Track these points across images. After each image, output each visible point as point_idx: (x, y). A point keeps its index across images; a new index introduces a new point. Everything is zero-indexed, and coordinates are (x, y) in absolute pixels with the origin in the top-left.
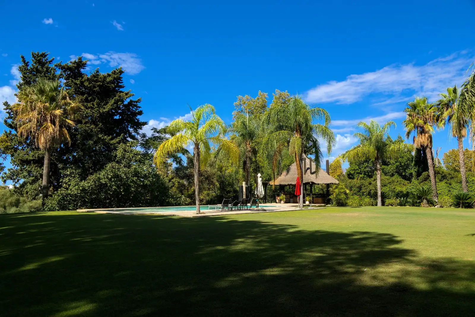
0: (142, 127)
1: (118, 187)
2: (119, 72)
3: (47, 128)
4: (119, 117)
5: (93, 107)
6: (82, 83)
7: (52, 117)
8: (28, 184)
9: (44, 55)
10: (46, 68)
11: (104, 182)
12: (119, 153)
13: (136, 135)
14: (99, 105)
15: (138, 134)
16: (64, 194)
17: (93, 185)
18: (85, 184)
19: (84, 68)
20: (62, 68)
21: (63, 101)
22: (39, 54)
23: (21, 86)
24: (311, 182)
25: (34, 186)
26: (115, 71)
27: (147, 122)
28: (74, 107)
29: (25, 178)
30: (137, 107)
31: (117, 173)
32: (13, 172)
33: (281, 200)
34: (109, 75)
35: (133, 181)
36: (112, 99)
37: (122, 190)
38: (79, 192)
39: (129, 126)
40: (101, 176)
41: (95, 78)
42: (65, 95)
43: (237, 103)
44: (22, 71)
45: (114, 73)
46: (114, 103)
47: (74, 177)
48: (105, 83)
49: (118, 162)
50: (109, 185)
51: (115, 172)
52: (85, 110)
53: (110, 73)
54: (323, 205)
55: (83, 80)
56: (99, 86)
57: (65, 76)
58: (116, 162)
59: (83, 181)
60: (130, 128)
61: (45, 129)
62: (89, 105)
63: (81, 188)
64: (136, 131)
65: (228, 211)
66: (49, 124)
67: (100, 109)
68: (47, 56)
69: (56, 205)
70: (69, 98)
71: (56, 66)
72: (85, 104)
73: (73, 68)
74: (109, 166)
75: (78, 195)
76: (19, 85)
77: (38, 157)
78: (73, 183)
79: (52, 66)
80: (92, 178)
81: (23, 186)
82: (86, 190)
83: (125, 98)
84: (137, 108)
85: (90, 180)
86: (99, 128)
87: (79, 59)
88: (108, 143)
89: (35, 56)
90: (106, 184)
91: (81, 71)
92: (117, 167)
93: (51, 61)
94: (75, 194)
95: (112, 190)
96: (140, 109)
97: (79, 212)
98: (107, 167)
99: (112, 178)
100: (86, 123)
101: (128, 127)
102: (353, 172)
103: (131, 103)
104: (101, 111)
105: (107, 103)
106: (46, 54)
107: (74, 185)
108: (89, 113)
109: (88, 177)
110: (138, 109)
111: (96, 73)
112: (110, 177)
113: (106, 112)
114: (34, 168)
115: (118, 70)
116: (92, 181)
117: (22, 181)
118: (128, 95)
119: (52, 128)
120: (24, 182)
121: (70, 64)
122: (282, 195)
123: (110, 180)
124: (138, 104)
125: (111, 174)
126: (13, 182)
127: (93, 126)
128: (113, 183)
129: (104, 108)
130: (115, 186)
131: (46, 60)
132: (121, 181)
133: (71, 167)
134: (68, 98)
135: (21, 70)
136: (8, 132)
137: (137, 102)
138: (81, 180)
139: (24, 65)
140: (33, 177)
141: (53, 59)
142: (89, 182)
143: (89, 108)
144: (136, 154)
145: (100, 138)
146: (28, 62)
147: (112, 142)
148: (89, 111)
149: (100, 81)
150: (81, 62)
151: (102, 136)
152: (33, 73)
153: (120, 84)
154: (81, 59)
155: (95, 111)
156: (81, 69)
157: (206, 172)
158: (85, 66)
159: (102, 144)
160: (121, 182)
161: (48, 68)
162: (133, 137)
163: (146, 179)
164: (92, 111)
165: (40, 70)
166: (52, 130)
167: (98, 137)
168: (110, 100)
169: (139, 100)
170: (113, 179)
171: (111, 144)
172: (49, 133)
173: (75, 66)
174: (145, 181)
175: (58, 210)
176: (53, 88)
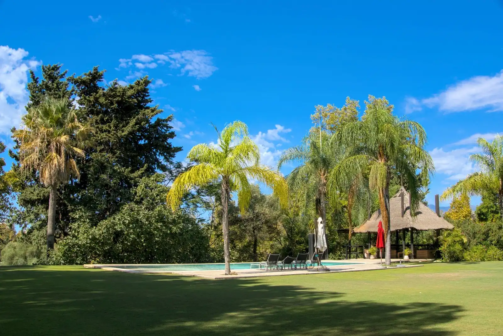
0: (175, 154)
1: (139, 236)
2: (144, 83)
3: (51, 159)
4: (145, 141)
5: (109, 129)
6: (96, 99)
7: (59, 146)
8: (35, 230)
9: (55, 68)
10: (57, 84)
11: (119, 229)
12: (139, 190)
13: (169, 165)
14: (116, 127)
15: (171, 163)
16: (70, 244)
17: (105, 233)
18: (96, 231)
19: (101, 80)
20: (76, 82)
21: (70, 125)
22: (50, 67)
23: (30, 107)
24: (411, 228)
25: (41, 232)
26: (139, 82)
27: (181, 148)
28: (83, 131)
29: (32, 223)
30: (167, 127)
31: (136, 217)
32: (20, 215)
33: (370, 254)
34: (132, 87)
35: (156, 229)
36: (134, 118)
37: (143, 240)
38: (88, 242)
39: (158, 154)
40: (117, 221)
41: (112, 92)
42: (73, 117)
43: (316, 115)
44: (31, 89)
45: (138, 83)
46: (136, 124)
47: (84, 222)
48: (125, 98)
49: (137, 203)
50: (126, 233)
51: (133, 216)
52: (100, 135)
53: (133, 84)
54: (430, 260)
55: (98, 95)
56: (118, 102)
57: (79, 91)
58: (135, 202)
59: (94, 228)
60: (159, 156)
61: (49, 160)
62: (105, 127)
63: (90, 237)
64: (167, 159)
65: (278, 270)
66: (54, 154)
67: (118, 132)
68: (60, 69)
69: (61, 257)
70: (78, 119)
71: (68, 80)
72: (100, 126)
73: (87, 82)
74: (126, 207)
75: (87, 246)
76: (27, 106)
77: (44, 196)
78: (82, 230)
79: (64, 80)
80: (104, 223)
81: (30, 232)
82: (97, 239)
83: (151, 116)
84: (167, 129)
85: (101, 226)
86: (117, 157)
87: (95, 70)
88: (127, 178)
89: (46, 70)
90: (122, 231)
91: (97, 85)
92: (136, 209)
93: (64, 75)
94: (84, 245)
95: (130, 240)
96: (171, 130)
97: (86, 267)
98: (124, 209)
99: (129, 223)
100: (101, 151)
101: (155, 154)
102: (486, 210)
103: (158, 123)
104: (119, 135)
105: (128, 123)
106: (58, 66)
107: (83, 233)
108: (104, 138)
109: (100, 222)
110: (168, 131)
111: (114, 85)
112: (127, 222)
113: (125, 135)
114: (41, 211)
115: (142, 80)
116: (105, 228)
117: (29, 226)
118: (155, 112)
119: (57, 158)
120: (32, 227)
121: (84, 78)
122: (372, 247)
123: (127, 226)
124: (169, 123)
125: (129, 219)
126: (20, 227)
127: (110, 155)
128: (132, 231)
129: (123, 131)
130: (133, 234)
131: (57, 74)
132: (141, 227)
133: (80, 209)
134: (76, 120)
135: (29, 88)
136: (17, 165)
137: (167, 121)
138: (92, 226)
139: (33, 82)
140: (40, 221)
141: (66, 73)
142: (100, 229)
143: (105, 131)
144: (162, 192)
145: (115, 171)
146: (37, 78)
147: (132, 175)
148: (104, 135)
149: (119, 96)
150: (96, 73)
151: (119, 168)
152: (43, 91)
153: (146, 98)
154: (97, 70)
155: (112, 135)
156: (98, 82)
157: (264, 215)
158: (102, 78)
159: (118, 178)
160: (142, 230)
161: (58, 83)
162: (164, 168)
163: (175, 226)
164: (108, 136)
165: (50, 87)
166: (56, 162)
167: (114, 170)
168: (130, 120)
169: (169, 118)
170: (131, 225)
171: (131, 179)
172: (54, 166)
173: (89, 79)
174: (173, 228)
175: (64, 264)
176: (60, 108)
